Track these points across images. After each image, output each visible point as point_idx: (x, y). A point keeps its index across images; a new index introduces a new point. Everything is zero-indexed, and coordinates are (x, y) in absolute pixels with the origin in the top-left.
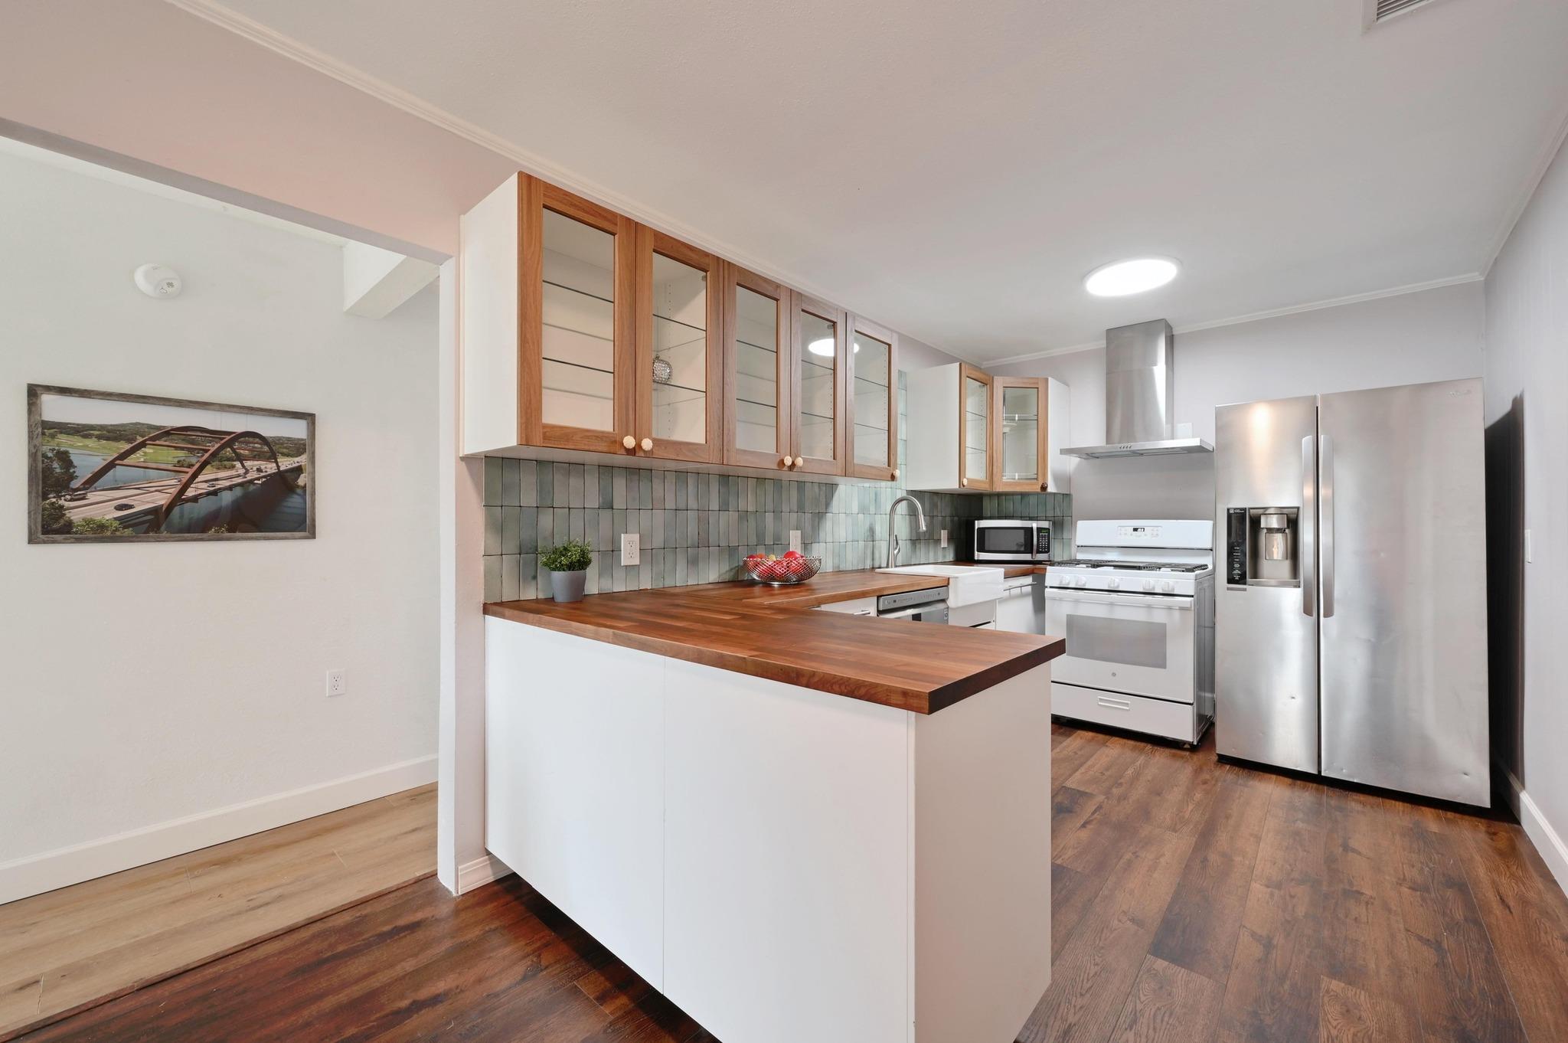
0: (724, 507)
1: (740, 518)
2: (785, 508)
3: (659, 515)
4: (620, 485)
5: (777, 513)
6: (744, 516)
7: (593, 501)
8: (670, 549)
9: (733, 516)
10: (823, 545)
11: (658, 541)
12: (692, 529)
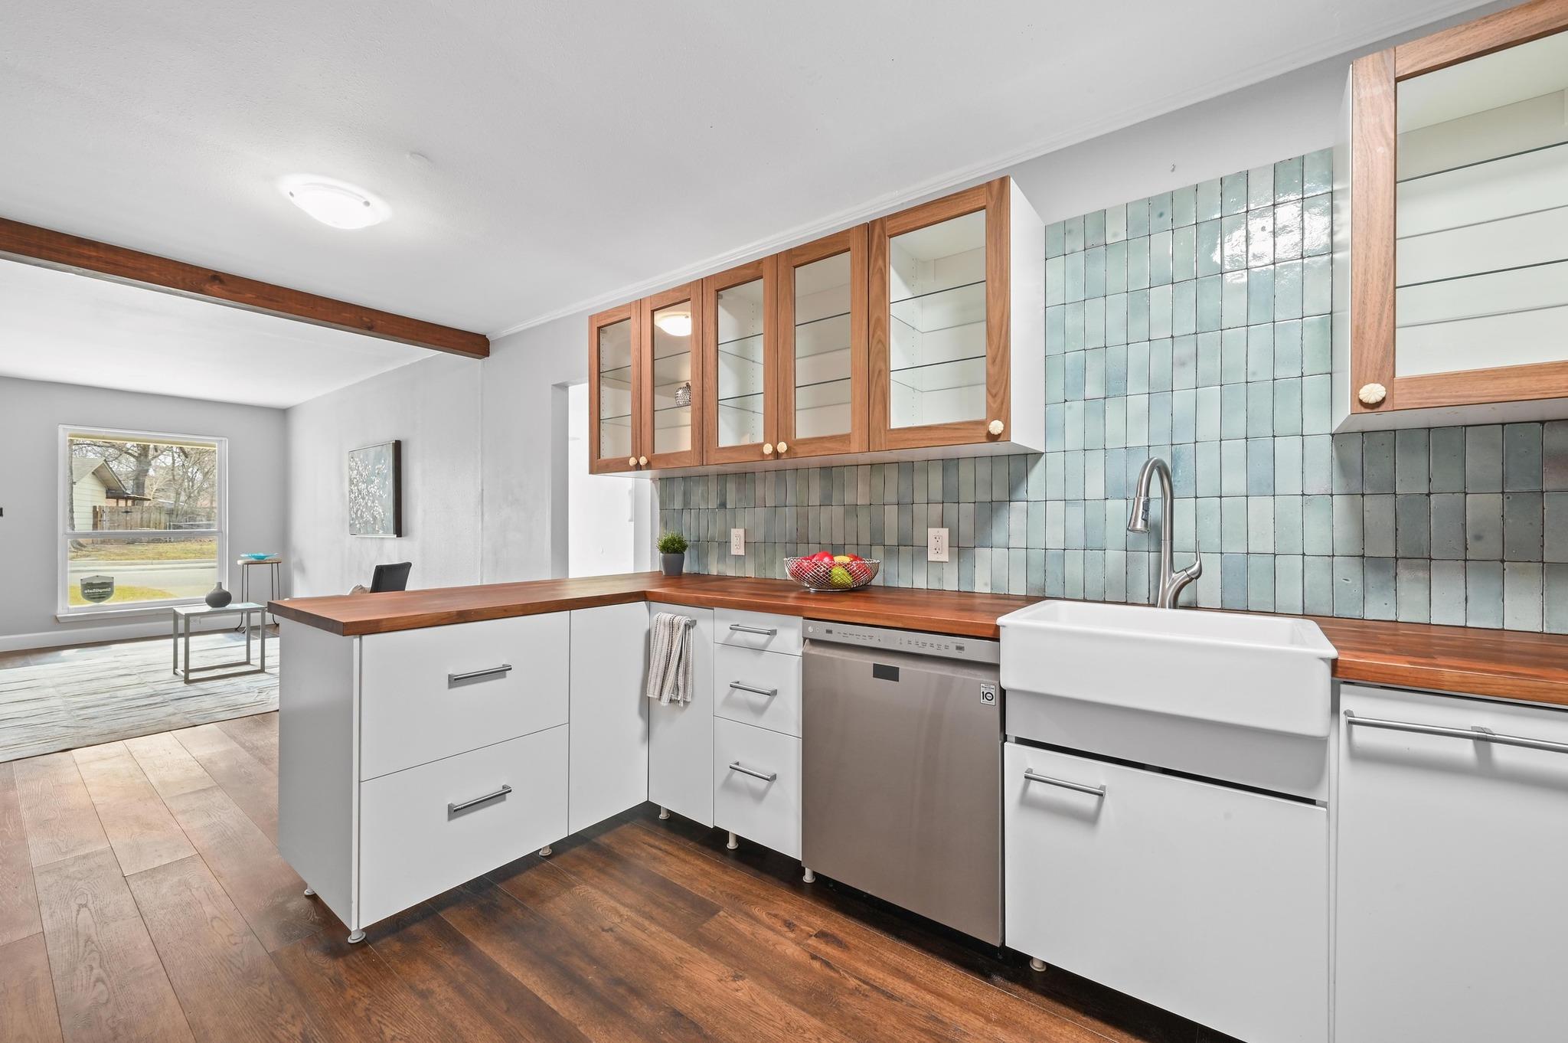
0: (826, 502)
1: (846, 513)
2: (920, 497)
3: (760, 512)
4: (731, 488)
5: (904, 505)
6: (852, 510)
7: (713, 503)
8: (769, 543)
9: (837, 511)
10: (999, 553)
11: (759, 536)
12: (790, 524)
